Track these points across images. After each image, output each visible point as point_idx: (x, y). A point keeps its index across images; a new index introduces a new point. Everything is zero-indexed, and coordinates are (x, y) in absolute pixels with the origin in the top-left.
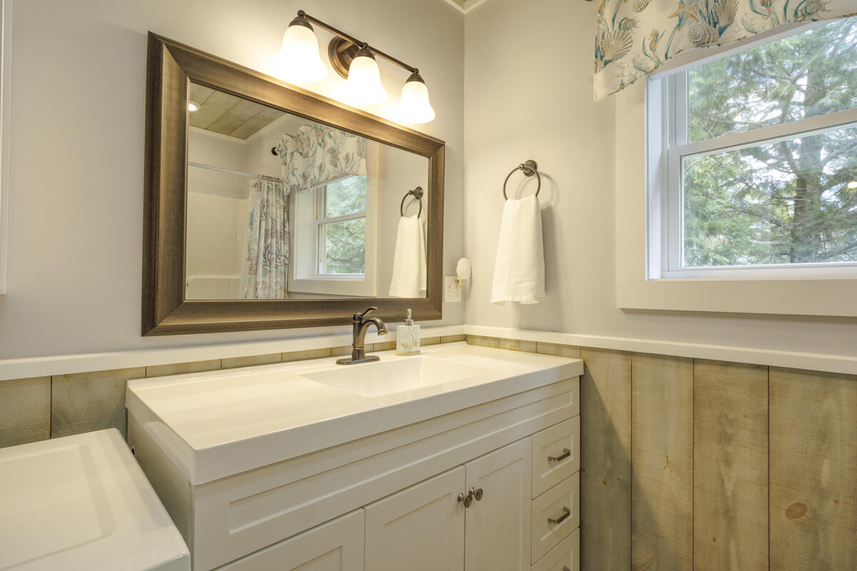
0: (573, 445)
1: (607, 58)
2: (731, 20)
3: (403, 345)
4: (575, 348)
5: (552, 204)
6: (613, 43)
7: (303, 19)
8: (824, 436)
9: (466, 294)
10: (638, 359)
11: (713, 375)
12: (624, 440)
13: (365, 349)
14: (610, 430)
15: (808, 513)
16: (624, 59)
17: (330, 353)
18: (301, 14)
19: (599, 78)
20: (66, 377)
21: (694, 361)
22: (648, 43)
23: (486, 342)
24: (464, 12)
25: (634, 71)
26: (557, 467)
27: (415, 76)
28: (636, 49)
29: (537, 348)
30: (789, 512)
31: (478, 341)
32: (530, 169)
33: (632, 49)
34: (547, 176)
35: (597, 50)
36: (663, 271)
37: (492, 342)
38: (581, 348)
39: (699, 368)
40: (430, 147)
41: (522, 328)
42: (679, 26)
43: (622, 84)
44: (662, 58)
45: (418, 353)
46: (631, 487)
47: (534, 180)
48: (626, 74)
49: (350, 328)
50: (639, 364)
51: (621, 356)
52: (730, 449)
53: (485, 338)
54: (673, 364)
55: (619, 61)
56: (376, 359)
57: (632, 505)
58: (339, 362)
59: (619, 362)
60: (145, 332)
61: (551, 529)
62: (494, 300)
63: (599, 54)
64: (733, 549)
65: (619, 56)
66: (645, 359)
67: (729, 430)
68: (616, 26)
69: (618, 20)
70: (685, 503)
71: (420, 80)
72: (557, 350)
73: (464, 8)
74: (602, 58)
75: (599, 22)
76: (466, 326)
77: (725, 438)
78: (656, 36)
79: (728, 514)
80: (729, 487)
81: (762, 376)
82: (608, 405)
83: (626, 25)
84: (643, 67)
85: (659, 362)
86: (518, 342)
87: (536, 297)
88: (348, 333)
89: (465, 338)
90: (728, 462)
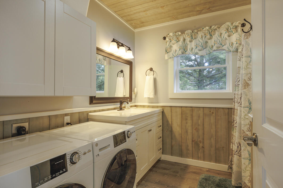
0: (161, 124)
1: (168, 52)
2: (187, 50)
3: (127, 107)
4: (161, 106)
5: (156, 77)
6: (169, 49)
7: (114, 41)
8: (199, 117)
9: (136, 96)
10: (173, 107)
11: (184, 109)
12: (170, 123)
13: (122, 108)
14: (168, 121)
15: (197, 129)
16: (170, 53)
17: (115, 109)
18: (114, 39)
19: (166, 55)
20: (81, 112)
21: (182, 107)
22: (175, 51)
23: (141, 107)
24: (135, 31)
25: (172, 56)
26: (159, 128)
27: (130, 49)
28: (173, 51)
29: (153, 107)
30: (195, 130)
31: (139, 106)
32: (151, 69)
33: (172, 51)
34: (155, 71)
35: (166, 50)
36: (176, 91)
37: (142, 106)
38: (162, 106)
39: (182, 108)
40: (130, 63)
41: (149, 103)
42: (180, 50)
43: (170, 57)
44: (177, 55)
45: (130, 109)
46: (171, 131)
47: (152, 72)
48: (171, 56)
49: (119, 103)
50: (173, 108)
51: (170, 107)
52: (187, 121)
53: (141, 106)
54: (178, 108)
55: (169, 53)
56: (124, 110)
57: (172, 134)
58: (118, 110)
59: (169, 108)
60: (90, 104)
61: (158, 140)
62: (144, 97)
63: (166, 51)
64: (187, 138)
65: (170, 52)
66: (174, 107)
67: (187, 118)
68: (169, 47)
69: (169, 45)
70: (180, 132)
71: (131, 50)
72: (157, 107)
73: (135, 30)
74: (167, 52)
75: (166, 45)
76: (136, 103)
77: (186, 119)
78: (176, 51)
79: (187, 132)
80: (187, 127)
81: (191, 108)
82: (167, 117)
83: (171, 47)
84: (174, 55)
85: (176, 108)
86: (149, 106)
87: (154, 96)
88: (119, 104)
89: (136, 106)
90: (187, 123)
